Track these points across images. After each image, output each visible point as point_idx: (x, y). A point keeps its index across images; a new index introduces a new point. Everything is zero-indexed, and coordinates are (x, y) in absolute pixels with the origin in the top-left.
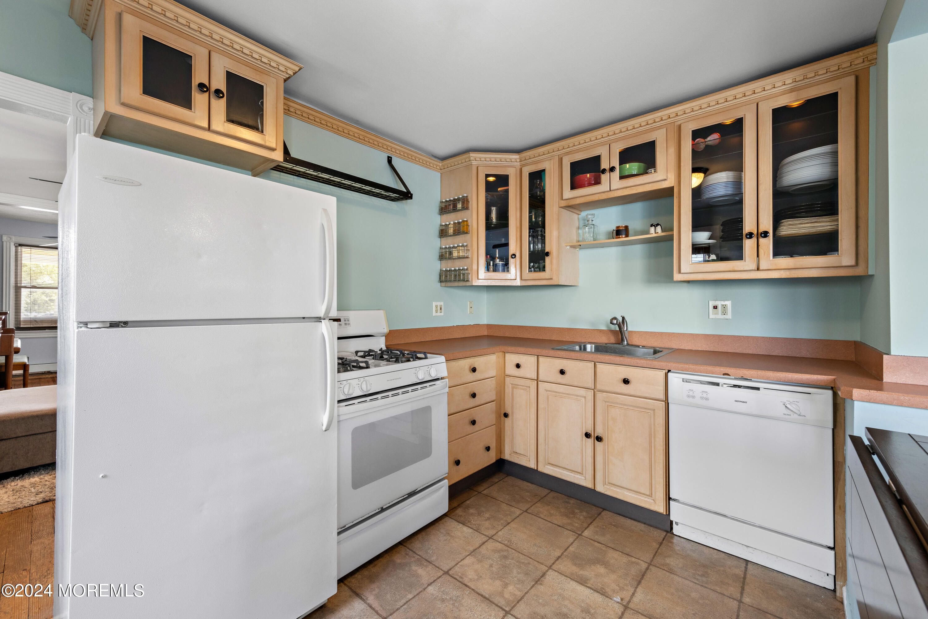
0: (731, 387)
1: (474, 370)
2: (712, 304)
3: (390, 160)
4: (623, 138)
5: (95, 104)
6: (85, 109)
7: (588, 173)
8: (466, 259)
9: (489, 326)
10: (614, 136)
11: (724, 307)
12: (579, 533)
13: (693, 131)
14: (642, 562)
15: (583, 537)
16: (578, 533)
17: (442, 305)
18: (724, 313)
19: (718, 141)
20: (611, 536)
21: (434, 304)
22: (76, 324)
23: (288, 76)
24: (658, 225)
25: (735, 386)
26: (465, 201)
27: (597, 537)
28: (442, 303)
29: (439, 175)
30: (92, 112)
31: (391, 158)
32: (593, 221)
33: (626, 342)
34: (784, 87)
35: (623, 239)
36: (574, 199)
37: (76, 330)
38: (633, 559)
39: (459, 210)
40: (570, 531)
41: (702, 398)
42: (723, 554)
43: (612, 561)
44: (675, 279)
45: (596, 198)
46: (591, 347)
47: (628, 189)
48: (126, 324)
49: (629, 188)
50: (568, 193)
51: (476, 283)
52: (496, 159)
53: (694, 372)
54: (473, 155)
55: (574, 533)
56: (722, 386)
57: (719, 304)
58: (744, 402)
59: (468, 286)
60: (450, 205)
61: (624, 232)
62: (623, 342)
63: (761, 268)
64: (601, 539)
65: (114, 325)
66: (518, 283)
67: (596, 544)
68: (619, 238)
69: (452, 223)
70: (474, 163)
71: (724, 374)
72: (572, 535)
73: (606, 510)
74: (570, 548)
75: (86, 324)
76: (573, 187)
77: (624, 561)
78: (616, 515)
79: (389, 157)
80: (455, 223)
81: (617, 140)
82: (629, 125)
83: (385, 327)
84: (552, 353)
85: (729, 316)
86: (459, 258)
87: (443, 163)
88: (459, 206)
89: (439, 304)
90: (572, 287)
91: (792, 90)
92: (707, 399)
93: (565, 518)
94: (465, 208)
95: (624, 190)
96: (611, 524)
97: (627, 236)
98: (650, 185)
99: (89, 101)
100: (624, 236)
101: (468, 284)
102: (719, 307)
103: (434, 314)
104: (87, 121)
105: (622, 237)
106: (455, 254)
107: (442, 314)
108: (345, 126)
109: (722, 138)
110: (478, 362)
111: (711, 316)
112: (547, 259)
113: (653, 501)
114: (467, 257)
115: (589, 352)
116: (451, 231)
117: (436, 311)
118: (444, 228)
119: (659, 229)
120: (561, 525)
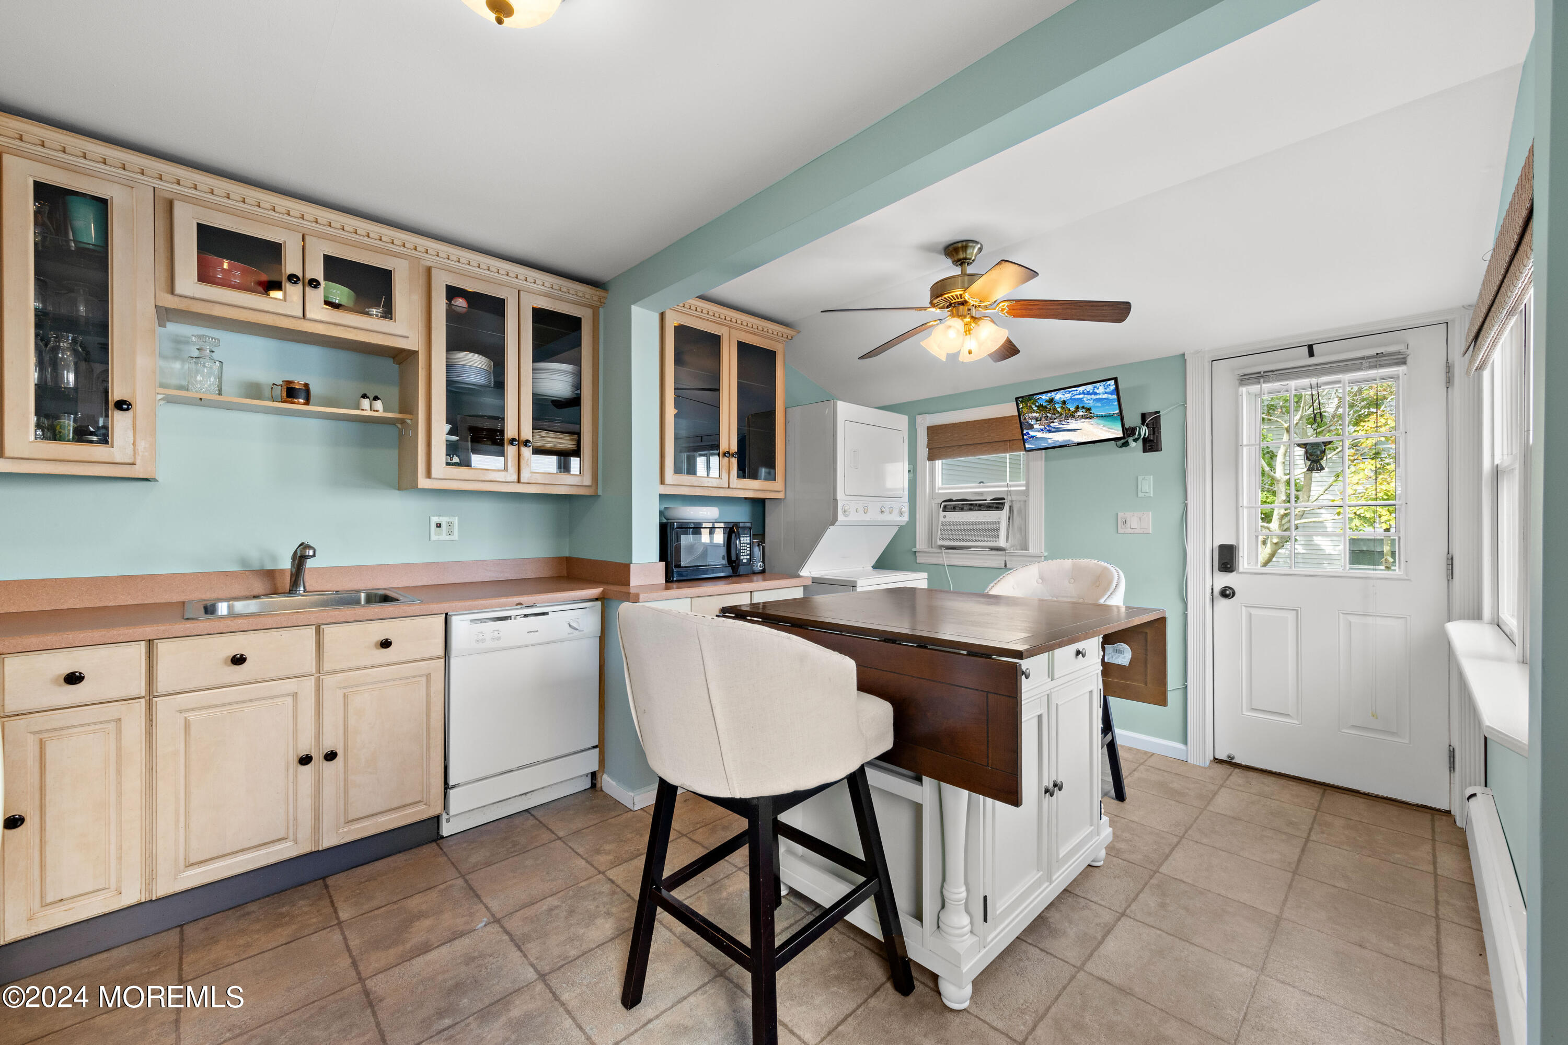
0: (520, 618)
2: (435, 520)
4: (332, 238)
7: (227, 259)
10: (313, 225)
11: (450, 524)
12: (336, 922)
13: (447, 286)
14: (453, 882)
15: (348, 921)
16: (333, 924)
18: (450, 533)
19: (465, 309)
20: (382, 892)
24: (376, 398)
25: (526, 616)
27: (366, 907)
32: (213, 352)
33: (302, 589)
34: (542, 287)
35: (298, 405)
36: (211, 304)
38: (442, 887)
40: (316, 932)
41: (493, 639)
42: (505, 820)
43: (424, 907)
44: (420, 486)
47: (339, 327)
49: (342, 328)
50: (189, 286)
53: (484, 609)
55: (329, 929)
56: (515, 618)
57: (443, 520)
58: (535, 631)
61: (303, 394)
62: (297, 588)
63: (522, 480)
64: (375, 903)
67: (376, 912)
68: (293, 403)
71: (517, 604)
72: (328, 933)
73: (327, 877)
74: (351, 944)
77: (436, 896)
78: (350, 871)
81: (322, 236)
82: (349, 223)
85: (456, 536)
91: (547, 295)
92: (499, 639)
93: (279, 930)
95: (332, 326)
96: (361, 883)
97: (307, 402)
100: (301, 401)
102: (444, 525)
105: (298, 403)
109: (470, 309)
111: (434, 538)
113: (425, 807)
115: (223, 617)
119: (378, 405)
120: (289, 940)
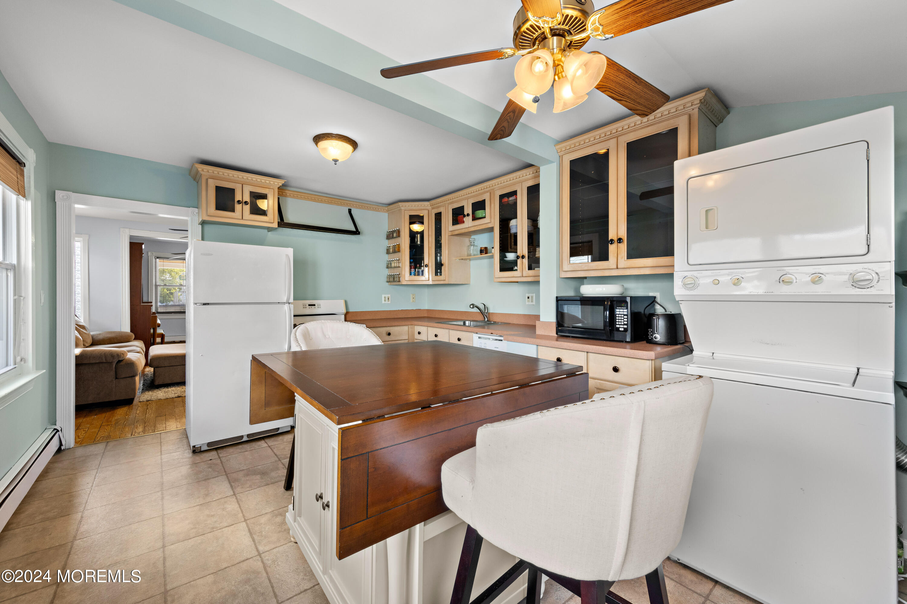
0: (495, 340)
1: (389, 334)
2: (527, 295)
3: (350, 211)
4: (474, 196)
5: (198, 211)
6: (195, 213)
8: (399, 268)
9: (428, 311)
10: (469, 195)
11: (532, 297)
13: (499, 195)
17: (389, 297)
18: (532, 301)
19: (515, 200)
21: (383, 296)
22: (193, 304)
23: (279, 186)
25: (496, 340)
26: (399, 232)
28: (389, 296)
29: (386, 214)
30: (197, 214)
31: (351, 209)
33: (487, 319)
35: (485, 255)
36: (457, 231)
37: (193, 306)
39: (395, 238)
44: (495, 281)
45: (463, 231)
46: (469, 323)
47: (477, 226)
48: (208, 304)
50: (452, 228)
51: (404, 283)
52: (415, 205)
54: (400, 204)
57: (530, 295)
59: (400, 285)
60: (390, 234)
61: (484, 251)
62: (485, 319)
63: (523, 275)
65: (204, 304)
66: (431, 282)
69: (392, 245)
70: (402, 208)
71: (491, 334)
75: (196, 304)
76: (454, 224)
79: (349, 209)
80: (393, 245)
82: (475, 189)
83: (344, 310)
84: (436, 325)
85: (534, 303)
86: (395, 267)
87: (388, 208)
88: (395, 235)
89: (387, 296)
90: (467, 285)
94: (399, 236)
95: (473, 227)
98: (485, 225)
99: (196, 210)
100: (485, 253)
101: (400, 283)
102: (530, 298)
103: (383, 302)
104: (196, 218)
105: (483, 254)
106: (393, 265)
107: (390, 302)
108: (318, 197)
110: (392, 330)
111: (527, 303)
112: (443, 268)
114: (399, 267)
116: (391, 250)
117: (385, 301)
118: (388, 248)
